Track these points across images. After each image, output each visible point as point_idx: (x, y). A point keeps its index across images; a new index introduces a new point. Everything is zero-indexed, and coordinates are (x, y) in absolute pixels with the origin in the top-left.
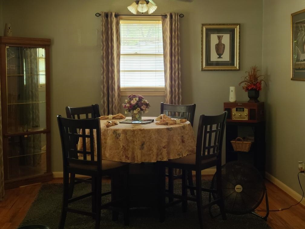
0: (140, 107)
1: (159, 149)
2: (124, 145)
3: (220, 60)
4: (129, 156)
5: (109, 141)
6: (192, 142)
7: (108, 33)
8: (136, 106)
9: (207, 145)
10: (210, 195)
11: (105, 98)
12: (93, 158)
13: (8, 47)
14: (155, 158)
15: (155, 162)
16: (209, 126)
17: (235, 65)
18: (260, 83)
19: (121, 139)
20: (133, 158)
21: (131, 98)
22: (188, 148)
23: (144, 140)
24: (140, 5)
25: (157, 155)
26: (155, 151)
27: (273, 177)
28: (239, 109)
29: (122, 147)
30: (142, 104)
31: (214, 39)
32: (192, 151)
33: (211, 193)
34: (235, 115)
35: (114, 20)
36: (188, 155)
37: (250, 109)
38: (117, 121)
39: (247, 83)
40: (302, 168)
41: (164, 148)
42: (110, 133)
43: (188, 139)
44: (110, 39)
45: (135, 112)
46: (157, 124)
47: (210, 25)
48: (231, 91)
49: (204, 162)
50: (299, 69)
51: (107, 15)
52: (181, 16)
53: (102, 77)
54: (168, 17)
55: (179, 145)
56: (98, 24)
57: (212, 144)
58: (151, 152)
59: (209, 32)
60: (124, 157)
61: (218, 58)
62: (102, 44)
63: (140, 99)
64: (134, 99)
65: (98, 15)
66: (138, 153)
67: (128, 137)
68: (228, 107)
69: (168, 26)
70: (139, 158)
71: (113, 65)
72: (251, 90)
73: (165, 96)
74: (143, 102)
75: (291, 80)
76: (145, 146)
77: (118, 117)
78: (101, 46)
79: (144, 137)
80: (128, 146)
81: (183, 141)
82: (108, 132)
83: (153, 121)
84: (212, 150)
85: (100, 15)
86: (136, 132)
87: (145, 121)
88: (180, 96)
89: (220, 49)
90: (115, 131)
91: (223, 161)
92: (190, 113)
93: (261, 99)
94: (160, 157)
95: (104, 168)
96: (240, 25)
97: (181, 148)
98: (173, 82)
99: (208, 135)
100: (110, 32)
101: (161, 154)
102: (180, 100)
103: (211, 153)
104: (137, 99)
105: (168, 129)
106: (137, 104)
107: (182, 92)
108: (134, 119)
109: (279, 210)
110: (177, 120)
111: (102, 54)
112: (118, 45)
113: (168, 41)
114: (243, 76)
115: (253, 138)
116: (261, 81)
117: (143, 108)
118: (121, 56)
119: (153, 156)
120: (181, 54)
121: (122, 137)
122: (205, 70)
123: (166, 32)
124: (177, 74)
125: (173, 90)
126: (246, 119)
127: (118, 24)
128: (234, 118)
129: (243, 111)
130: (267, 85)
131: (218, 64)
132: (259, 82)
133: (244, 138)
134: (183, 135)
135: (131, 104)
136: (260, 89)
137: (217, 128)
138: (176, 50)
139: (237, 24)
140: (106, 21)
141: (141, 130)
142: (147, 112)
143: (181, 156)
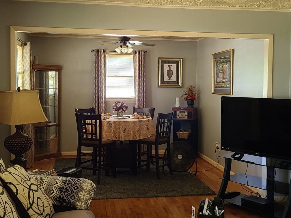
0: (122, 109)
1: (134, 133)
2: (114, 130)
3: (170, 80)
4: (116, 137)
5: (105, 128)
6: (153, 129)
7: (98, 63)
8: (120, 108)
9: (162, 131)
10: (163, 161)
11: (96, 104)
12: (96, 137)
13: (36, 71)
14: (132, 138)
15: (132, 140)
16: (163, 120)
17: (179, 84)
18: (195, 96)
19: (112, 127)
20: (119, 138)
21: (117, 104)
22: (151, 133)
23: (126, 128)
24: (123, 48)
25: (133, 137)
26: (132, 134)
27: (202, 155)
28: (181, 112)
29: (113, 131)
30: (124, 107)
31: (166, 67)
32: (153, 135)
33: (164, 160)
34: (179, 115)
35: (103, 54)
36: (151, 137)
37: (188, 112)
38: (109, 117)
39: (187, 95)
40: (218, 146)
41: (137, 132)
42: (106, 123)
43: (151, 128)
44: (100, 66)
45: (119, 111)
46: (132, 118)
47: (163, 58)
48: (176, 100)
49: (160, 140)
50: (217, 87)
51: (98, 51)
52: (146, 52)
53: (94, 90)
54: (137, 53)
55: (146, 130)
56: (92, 56)
57: (165, 130)
58: (130, 134)
59: (163, 62)
60: (114, 137)
61: (169, 79)
62: (95, 70)
63: (122, 104)
64: (119, 104)
65: (92, 51)
66: (122, 134)
67: (116, 126)
68: (175, 110)
69: (137, 59)
70: (123, 138)
71: (101, 83)
72: (189, 100)
73: (135, 103)
74: (124, 105)
75: (213, 94)
76: (126, 131)
77: (108, 115)
78: (94, 71)
79: (126, 125)
80: (116, 131)
81: (148, 129)
82: (105, 122)
83: (130, 117)
84: (165, 133)
85: (94, 51)
86: (121, 123)
87: (125, 117)
88: (144, 103)
89: (170, 73)
90: (109, 122)
91: (172, 141)
92: (151, 113)
93: (195, 105)
94: (135, 137)
95: (103, 143)
96: (182, 58)
97: (147, 132)
98: (140, 94)
99: (163, 124)
100: (100, 62)
101: (135, 136)
102: (144, 106)
103: (164, 135)
104: (121, 104)
105: (139, 121)
106: (120, 107)
107: (145, 101)
108: (119, 115)
109: (203, 171)
110: (145, 117)
111: (95, 75)
112: (105, 70)
113: (137, 69)
114: (184, 91)
115: (190, 130)
116: (195, 94)
117: (125, 109)
118: (107, 77)
119: (131, 136)
120: (145, 76)
121: (113, 125)
122: (160, 87)
123: (136, 63)
124: (142, 89)
125: (140, 99)
126: (186, 118)
127: (105, 56)
128: (178, 118)
129: (184, 113)
130: (199, 97)
131: (168, 83)
132: (194, 94)
133: (185, 131)
134: (148, 125)
135: (117, 107)
136: (195, 99)
137: (168, 121)
138: (142, 74)
139: (181, 58)
140: (97, 55)
141: (124, 121)
142: (126, 111)
143: (147, 137)
